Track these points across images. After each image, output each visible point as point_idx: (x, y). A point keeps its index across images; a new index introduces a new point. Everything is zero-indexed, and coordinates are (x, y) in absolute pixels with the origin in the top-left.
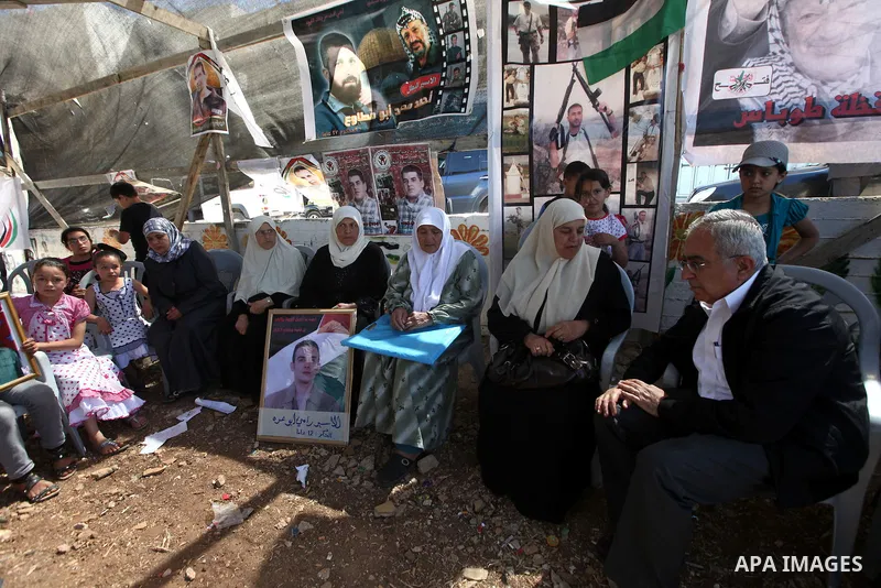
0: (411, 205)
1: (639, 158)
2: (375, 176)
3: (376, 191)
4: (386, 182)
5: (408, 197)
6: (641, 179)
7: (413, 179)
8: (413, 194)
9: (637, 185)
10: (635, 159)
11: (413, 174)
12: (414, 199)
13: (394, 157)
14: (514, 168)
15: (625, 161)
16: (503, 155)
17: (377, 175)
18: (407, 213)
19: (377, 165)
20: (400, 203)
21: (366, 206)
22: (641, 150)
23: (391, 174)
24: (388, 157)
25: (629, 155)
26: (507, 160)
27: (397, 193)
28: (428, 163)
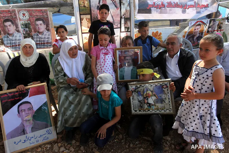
0: (40, 36)
1: (125, 17)
2: (20, 23)
3: (21, 29)
4: (26, 26)
5: (39, 32)
6: (125, 23)
7: (41, 24)
8: (41, 31)
9: (124, 25)
10: (123, 17)
11: (41, 22)
12: (42, 33)
13: (30, 15)
14: (85, 19)
15: (121, 18)
16: (80, 15)
17: (21, 22)
18: (38, 39)
19: (21, 17)
20: (35, 35)
21: (16, 37)
22: (125, 14)
23: (29, 22)
24: (27, 14)
25: (122, 16)
26: (82, 16)
27: (33, 30)
28: (48, 17)
